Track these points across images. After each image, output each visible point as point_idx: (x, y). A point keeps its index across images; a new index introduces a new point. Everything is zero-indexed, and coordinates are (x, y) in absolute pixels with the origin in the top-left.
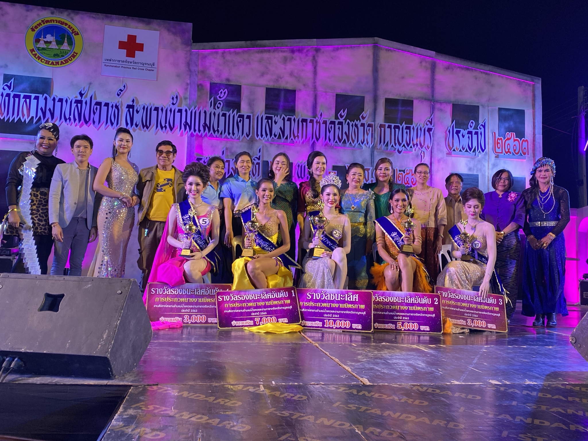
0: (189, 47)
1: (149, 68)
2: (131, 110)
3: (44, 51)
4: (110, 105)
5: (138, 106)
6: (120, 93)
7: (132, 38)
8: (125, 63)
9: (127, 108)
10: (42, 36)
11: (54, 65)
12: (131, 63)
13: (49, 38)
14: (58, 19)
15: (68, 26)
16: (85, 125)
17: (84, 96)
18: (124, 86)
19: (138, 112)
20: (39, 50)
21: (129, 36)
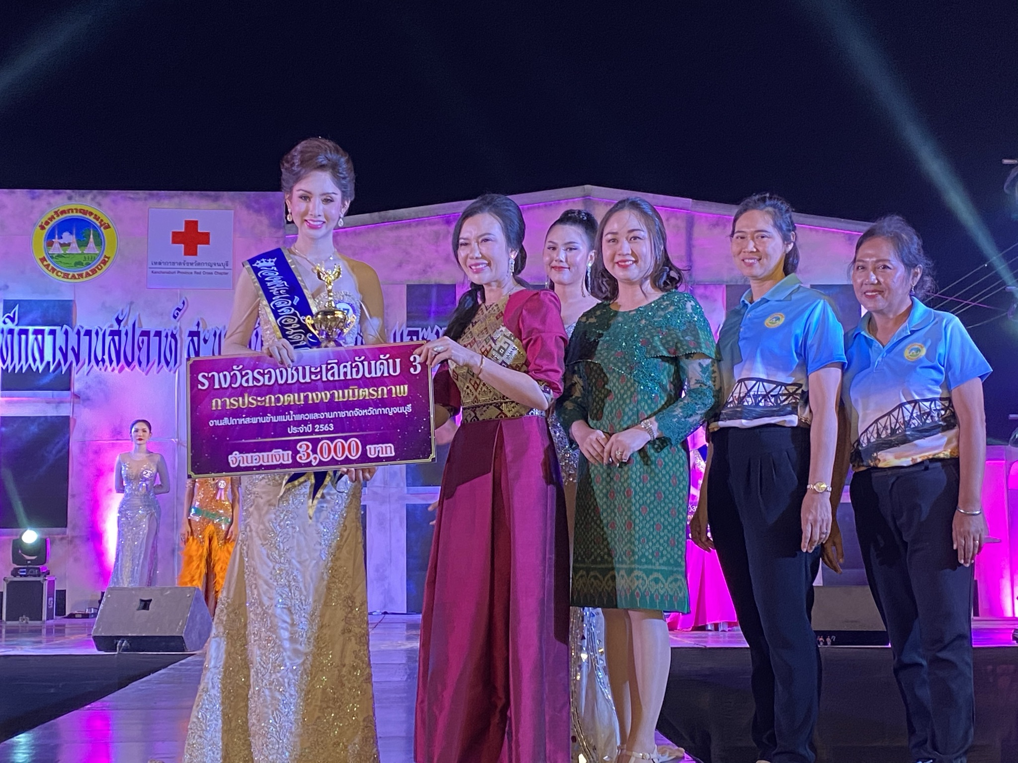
0: (282, 230)
1: (219, 271)
2: (195, 339)
3: (60, 259)
4: (163, 334)
5: (206, 332)
6: (178, 314)
7: (192, 225)
8: (182, 266)
9: (189, 336)
10: (57, 236)
11: (75, 278)
12: (192, 264)
13: (67, 237)
14: (79, 207)
15: (93, 216)
16: (127, 369)
17: (122, 324)
18: (184, 303)
19: (205, 341)
20: (52, 257)
21: (188, 223)
